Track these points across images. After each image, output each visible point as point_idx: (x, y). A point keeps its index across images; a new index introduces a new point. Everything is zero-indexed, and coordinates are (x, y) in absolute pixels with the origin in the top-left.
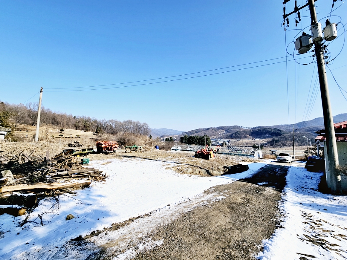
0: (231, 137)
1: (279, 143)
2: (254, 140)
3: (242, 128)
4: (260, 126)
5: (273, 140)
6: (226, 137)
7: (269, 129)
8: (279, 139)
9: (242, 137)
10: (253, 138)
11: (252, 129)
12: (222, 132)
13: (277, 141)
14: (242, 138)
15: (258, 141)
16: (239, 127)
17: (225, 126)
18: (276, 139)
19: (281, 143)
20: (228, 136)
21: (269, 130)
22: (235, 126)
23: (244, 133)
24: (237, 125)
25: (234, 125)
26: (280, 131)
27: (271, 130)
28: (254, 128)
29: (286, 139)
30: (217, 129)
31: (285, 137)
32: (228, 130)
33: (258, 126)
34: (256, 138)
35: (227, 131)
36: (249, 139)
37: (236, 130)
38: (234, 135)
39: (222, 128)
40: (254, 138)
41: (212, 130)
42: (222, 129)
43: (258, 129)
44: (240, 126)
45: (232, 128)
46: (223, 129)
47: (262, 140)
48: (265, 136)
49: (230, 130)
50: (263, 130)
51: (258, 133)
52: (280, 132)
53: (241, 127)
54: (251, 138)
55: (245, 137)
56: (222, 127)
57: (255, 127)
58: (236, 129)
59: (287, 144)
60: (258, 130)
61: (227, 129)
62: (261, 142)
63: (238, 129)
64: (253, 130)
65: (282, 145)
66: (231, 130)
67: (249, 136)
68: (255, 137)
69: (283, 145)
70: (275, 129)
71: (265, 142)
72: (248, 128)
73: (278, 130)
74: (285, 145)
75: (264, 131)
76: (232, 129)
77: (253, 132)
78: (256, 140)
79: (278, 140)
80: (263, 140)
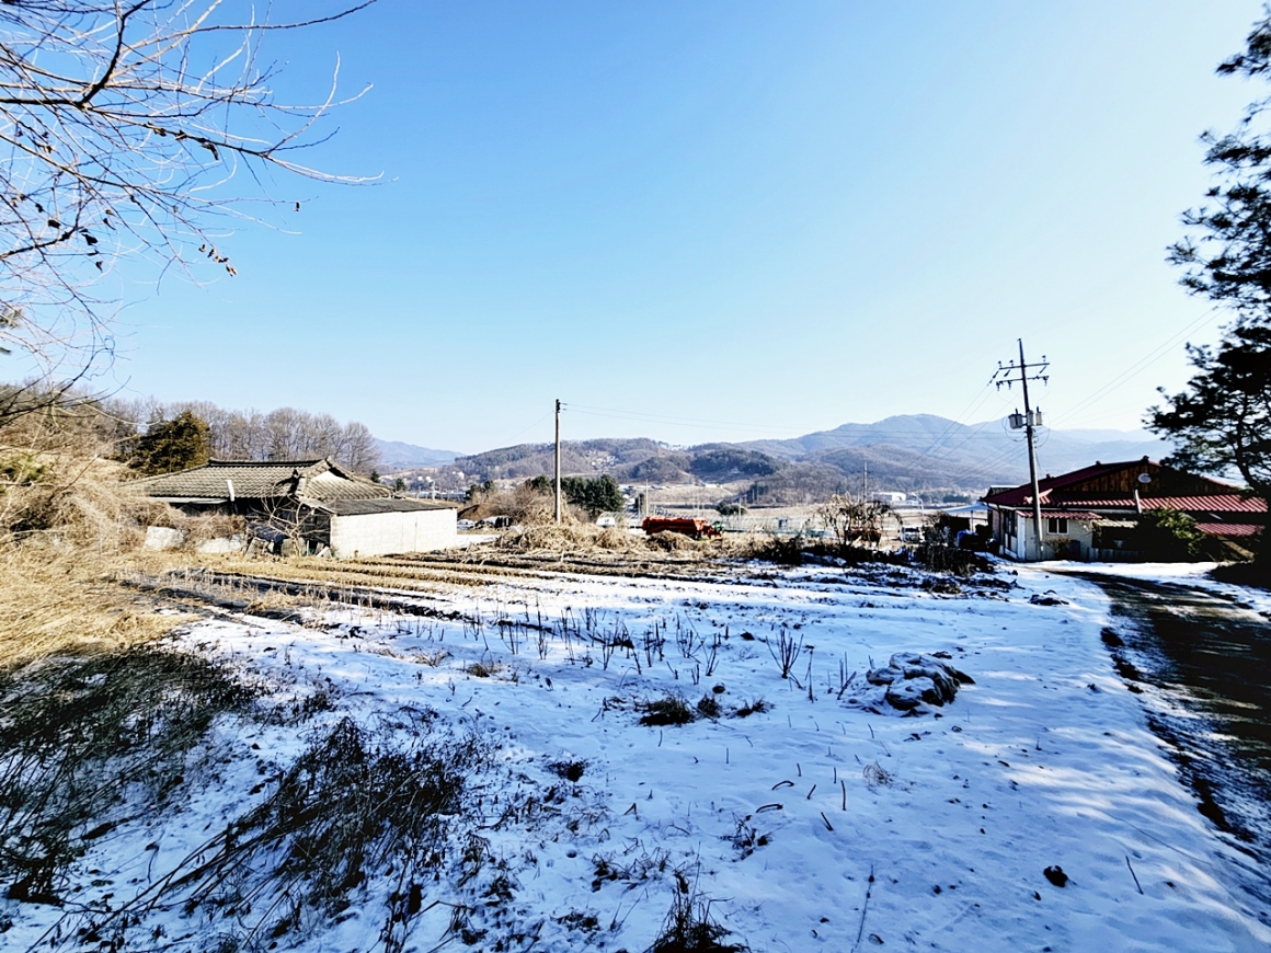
0: (635, 475)
1: (769, 496)
2: (702, 488)
3: (663, 446)
4: (711, 441)
5: (754, 487)
7: (739, 452)
8: (769, 484)
9: (667, 477)
10: (697, 481)
11: (690, 450)
12: (601, 460)
13: (763, 490)
14: (667, 480)
15: (715, 490)
16: (654, 442)
17: (610, 437)
18: (760, 484)
19: (774, 496)
20: (622, 472)
21: (739, 454)
22: (640, 439)
23: (672, 464)
24: (648, 437)
25: (637, 437)
26: (767, 459)
27: (744, 456)
28: (695, 449)
29: (785, 486)
30: (583, 448)
31: (782, 478)
32: (621, 453)
33: (706, 442)
34: (705, 480)
35: (617, 456)
36: (685, 483)
37: (645, 455)
38: (642, 471)
39: (599, 445)
40: (701, 481)
41: (567, 450)
42: (602, 449)
43: (707, 452)
44: (657, 441)
45: (631, 445)
46: (605, 450)
47: (722, 486)
48: (730, 473)
49: (626, 452)
50: (724, 456)
51: (710, 464)
52: (766, 463)
53: (660, 443)
54: (693, 479)
55: (675, 478)
56: (602, 440)
57: (699, 444)
58: (646, 451)
59: (786, 499)
60: (711, 455)
61: (617, 449)
62: (722, 491)
63: (651, 449)
64: (695, 455)
65: (774, 500)
66: (630, 452)
67: (684, 473)
68: (701, 478)
69: (777, 501)
70: (754, 454)
71: (732, 491)
72: (677, 449)
73: (762, 456)
74: (784, 502)
75: (727, 459)
76: (631, 449)
77: (696, 461)
78: (709, 486)
79: (766, 487)
80: (725, 485)
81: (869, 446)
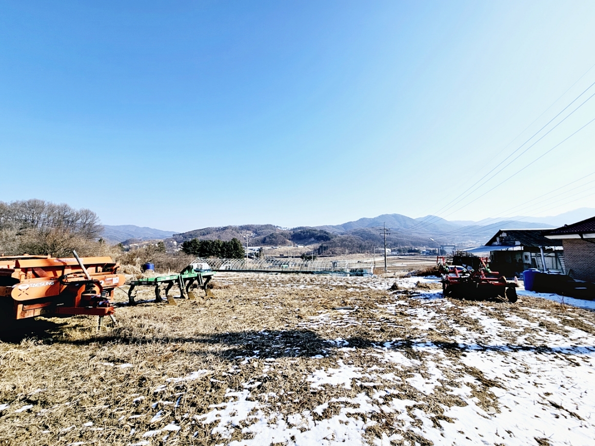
0: (264, 242)
1: (328, 251)
2: (296, 248)
3: (279, 228)
4: (302, 226)
5: (321, 247)
6: (256, 243)
7: (314, 230)
8: (328, 245)
9: (279, 243)
10: (294, 244)
11: (291, 230)
12: (248, 235)
13: (326, 248)
15: (302, 248)
16: (274, 226)
17: (253, 224)
18: (324, 245)
19: (331, 251)
20: (258, 241)
21: (314, 232)
22: (268, 225)
23: (282, 236)
24: (271, 224)
25: (266, 224)
26: (327, 233)
27: (316, 232)
28: (294, 229)
29: (336, 246)
30: (239, 229)
31: (334, 242)
32: (258, 232)
33: (299, 226)
34: (298, 244)
35: (256, 233)
36: (288, 246)
37: (270, 232)
38: (268, 239)
39: (247, 228)
41: (231, 230)
42: (249, 230)
43: (299, 231)
44: (276, 226)
45: (263, 228)
47: (306, 247)
48: (310, 240)
49: (260, 231)
50: (307, 232)
51: (300, 236)
52: (327, 235)
54: (292, 244)
55: (284, 243)
56: (249, 225)
57: (296, 227)
58: (270, 230)
59: (337, 252)
60: (301, 232)
61: (256, 230)
62: (306, 249)
63: (272, 229)
64: (294, 232)
66: (263, 231)
67: (288, 241)
68: (296, 243)
69: (332, 253)
70: (321, 231)
71: (311, 249)
72: (285, 229)
73: (325, 232)
74: (335, 254)
75: (309, 234)
77: (294, 235)
78: (300, 247)
80: (308, 246)
81: (373, 228)
